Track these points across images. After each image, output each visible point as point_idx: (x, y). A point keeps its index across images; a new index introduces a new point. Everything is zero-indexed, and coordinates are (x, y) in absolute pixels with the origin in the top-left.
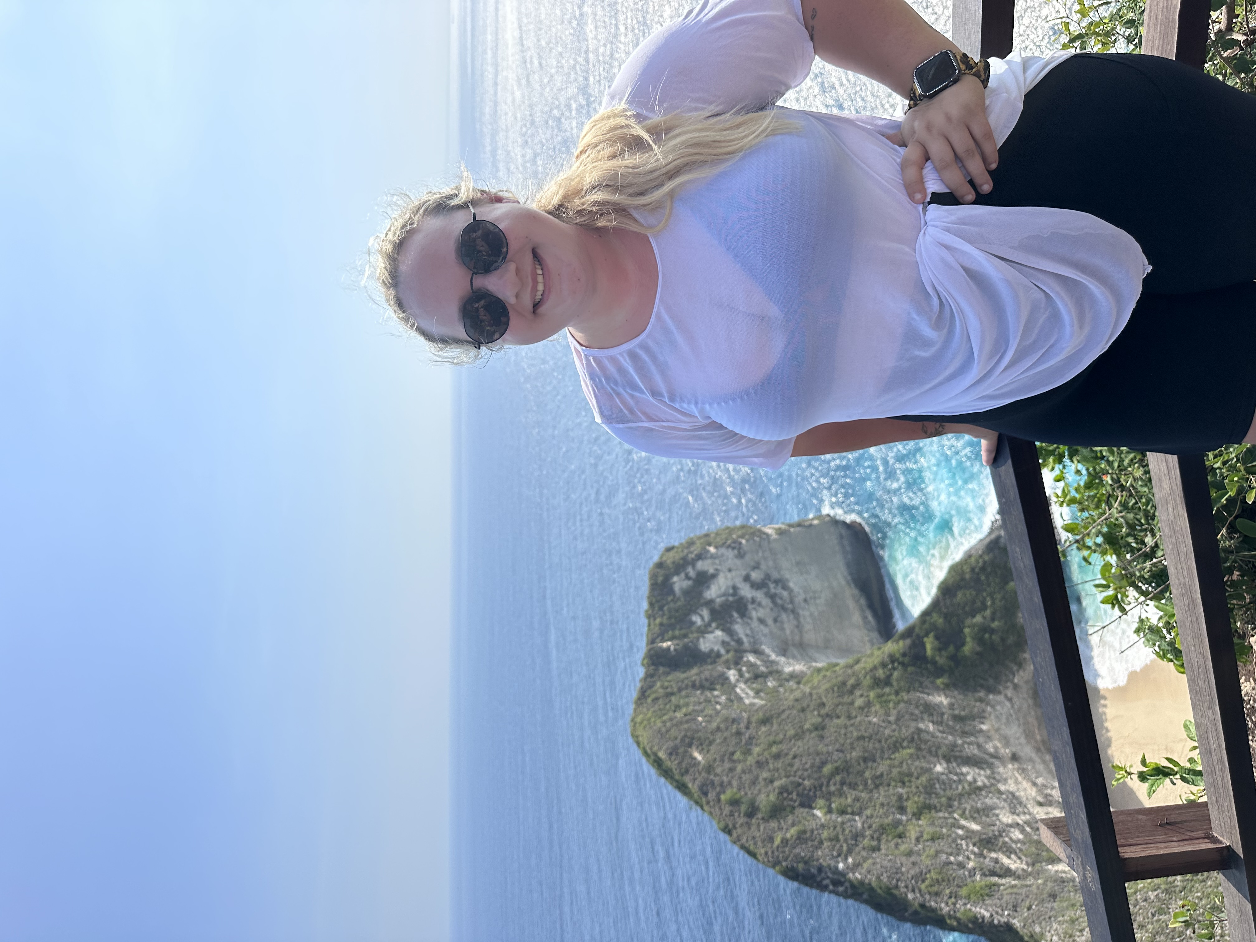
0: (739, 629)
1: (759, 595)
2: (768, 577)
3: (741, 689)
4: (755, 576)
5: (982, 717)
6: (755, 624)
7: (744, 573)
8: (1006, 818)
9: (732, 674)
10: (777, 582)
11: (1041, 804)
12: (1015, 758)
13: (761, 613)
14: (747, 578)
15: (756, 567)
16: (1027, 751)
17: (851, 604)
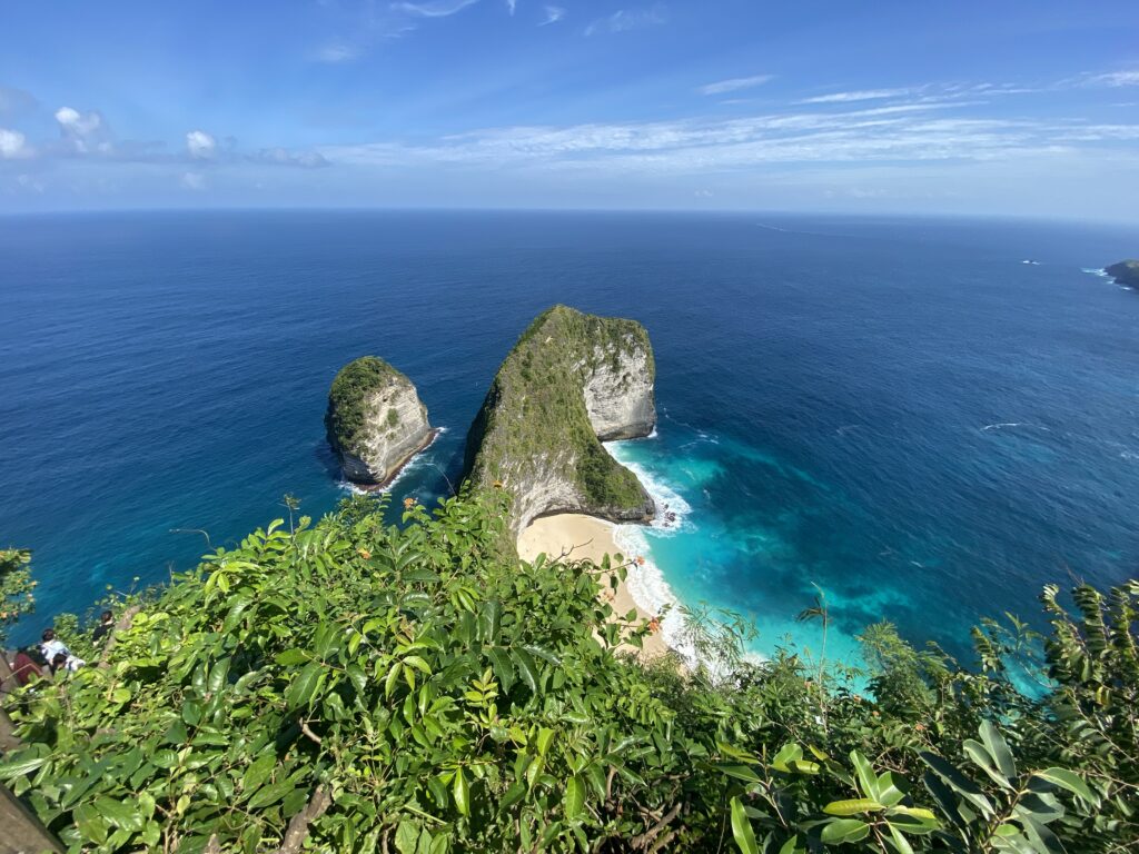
0: (604, 367)
1: (621, 378)
2: (629, 385)
3: (576, 367)
4: (629, 379)
5: (564, 480)
6: (606, 376)
7: (632, 373)
8: (522, 485)
9: (583, 362)
10: (626, 389)
11: (527, 500)
12: (547, 492)
13: (611, 380)
14: (628, 374)
15: (634, 380)
16: (548, 498)
17: (613, 425)
